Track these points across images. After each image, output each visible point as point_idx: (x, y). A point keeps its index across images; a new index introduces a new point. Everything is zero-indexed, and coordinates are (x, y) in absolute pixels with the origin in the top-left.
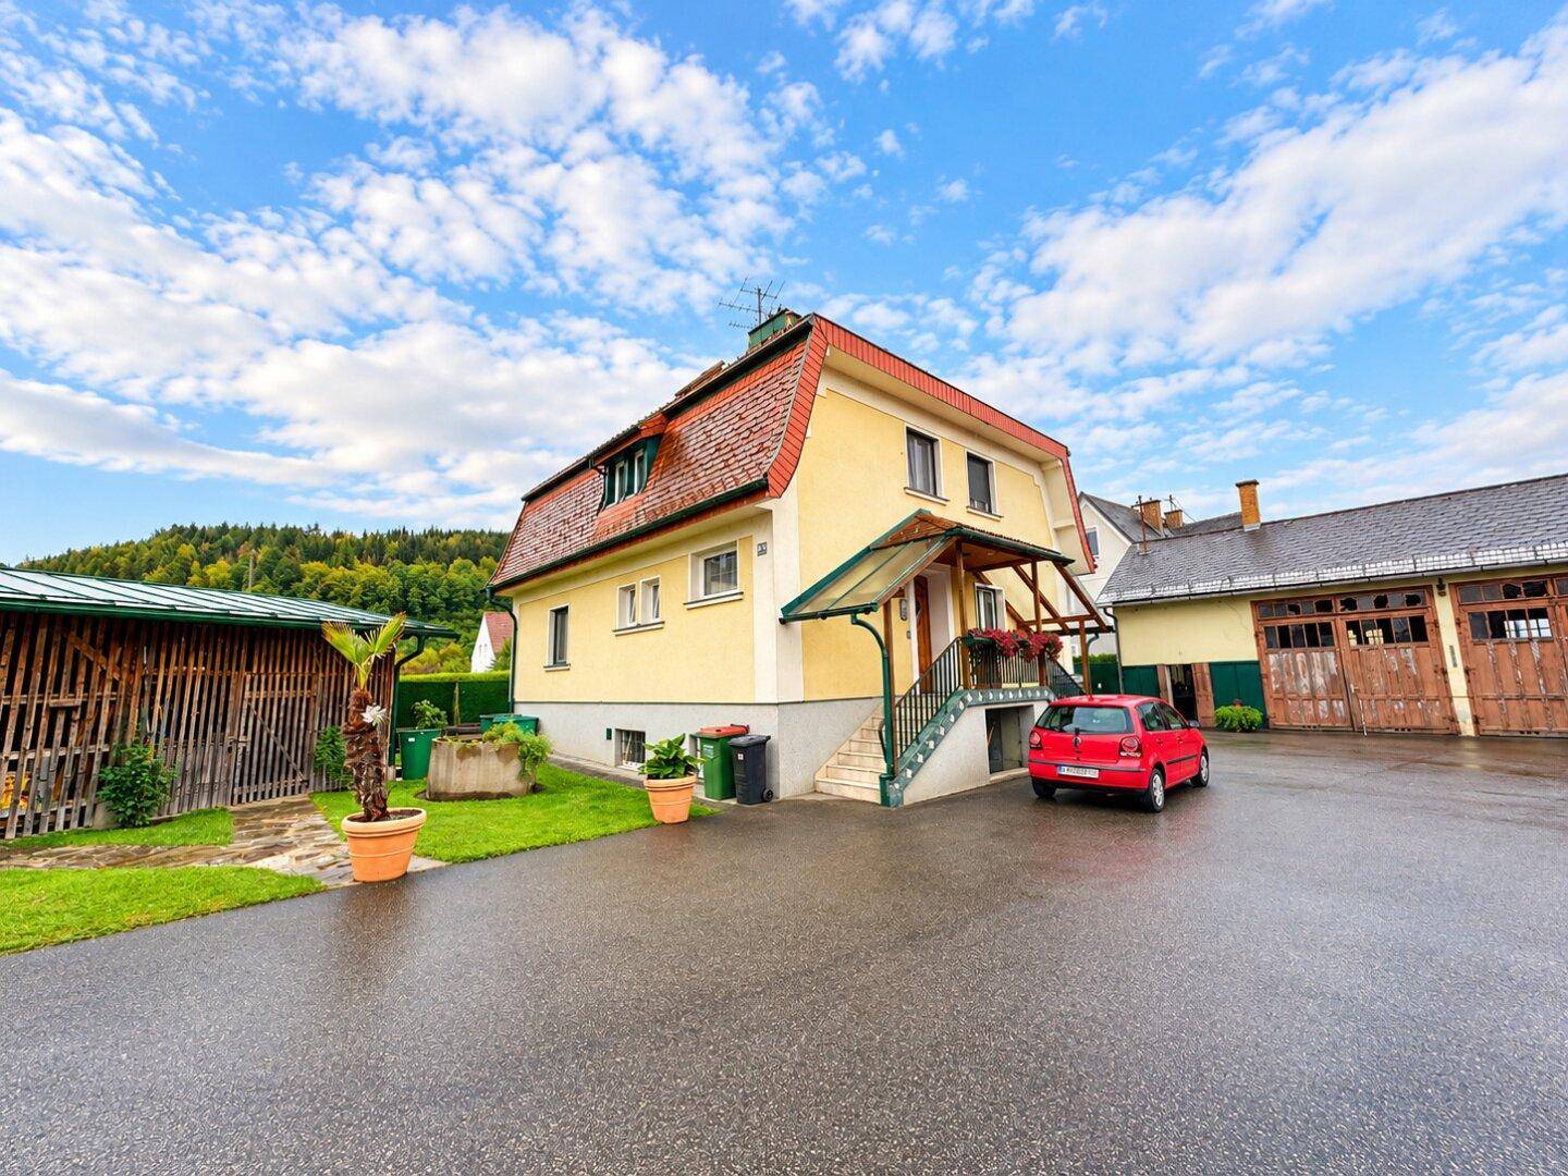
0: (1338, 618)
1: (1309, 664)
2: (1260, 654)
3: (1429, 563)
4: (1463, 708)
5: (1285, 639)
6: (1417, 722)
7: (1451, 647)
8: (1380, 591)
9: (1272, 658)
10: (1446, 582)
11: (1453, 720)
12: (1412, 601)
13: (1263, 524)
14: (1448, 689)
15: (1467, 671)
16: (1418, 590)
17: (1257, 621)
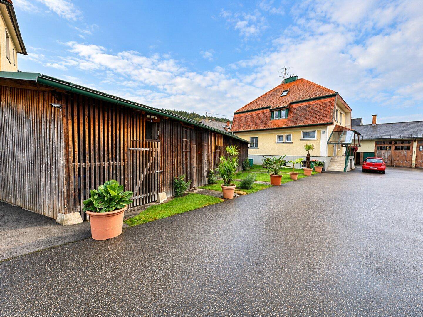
0: (393, 145)
1: (385, 153)
2: (375, 151)
3: (414, 136)
4: (414, 163)
5: (381, 148)
6: (405, 165)
7: (414, 152)
8: (403, 141)
9: (377, 152)
10: (416, 140)
11: (411, 164)
12: (409, 143)
13: (376, 124)
14: (412, 159)
15: (416, 156)
16: (410, 141)
17: (376, 145)
